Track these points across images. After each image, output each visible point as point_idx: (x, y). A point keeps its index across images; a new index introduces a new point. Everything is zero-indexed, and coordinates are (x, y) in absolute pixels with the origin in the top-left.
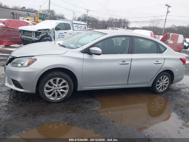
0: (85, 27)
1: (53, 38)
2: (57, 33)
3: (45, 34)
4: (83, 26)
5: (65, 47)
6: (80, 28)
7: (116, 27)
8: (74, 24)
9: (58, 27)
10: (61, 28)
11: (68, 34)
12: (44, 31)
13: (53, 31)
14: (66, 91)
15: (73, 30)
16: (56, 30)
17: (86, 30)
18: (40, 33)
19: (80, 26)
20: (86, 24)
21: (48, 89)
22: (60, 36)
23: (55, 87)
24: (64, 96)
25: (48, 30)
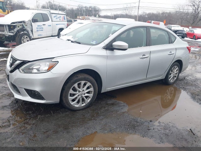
0: (64, 17)
1: (31, 32)
2: (35, 25)
3: (21, 27)
4: (62, 16)
5: (80, 43)
6: (59, 19)
7: (86, 16)
8: (52, 13)
9: (34, 19)
10: (39, 20)
11: (47, 25)
12: (19, 24)
13: (30, 23)
14: (91, 95)
15: (52, 21)
16: (33, 22)
17: (65, 21)
18: (15, 27)
19: (58, 16)
20: (64, 13)
21: (72, 95)
22: (39, 29)
23: (79, 92)
24: (89, 101)
25: (24, 22)
